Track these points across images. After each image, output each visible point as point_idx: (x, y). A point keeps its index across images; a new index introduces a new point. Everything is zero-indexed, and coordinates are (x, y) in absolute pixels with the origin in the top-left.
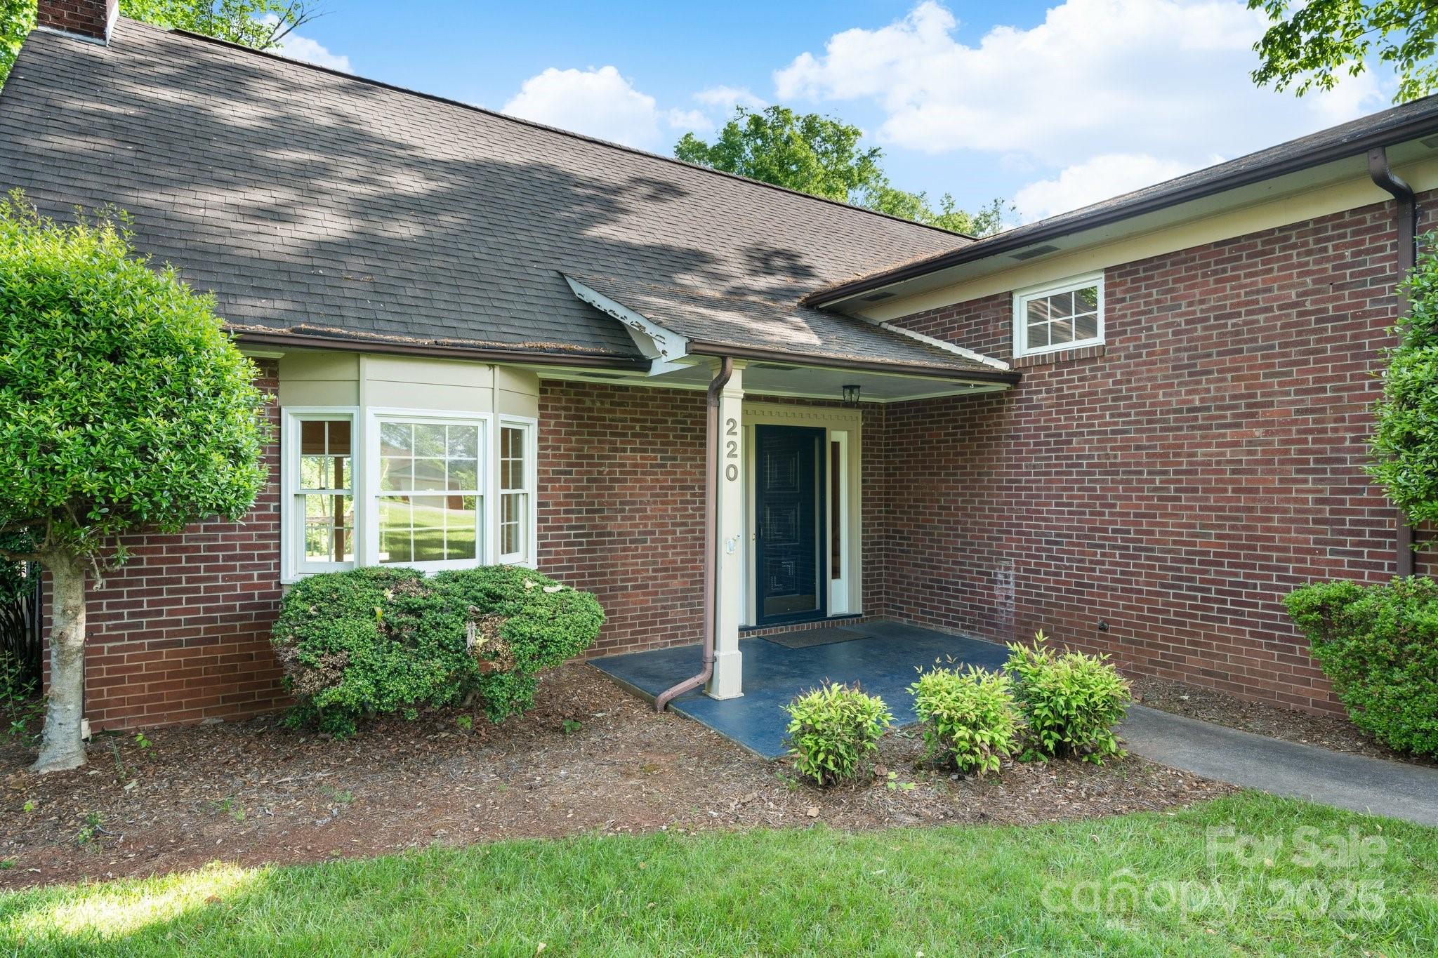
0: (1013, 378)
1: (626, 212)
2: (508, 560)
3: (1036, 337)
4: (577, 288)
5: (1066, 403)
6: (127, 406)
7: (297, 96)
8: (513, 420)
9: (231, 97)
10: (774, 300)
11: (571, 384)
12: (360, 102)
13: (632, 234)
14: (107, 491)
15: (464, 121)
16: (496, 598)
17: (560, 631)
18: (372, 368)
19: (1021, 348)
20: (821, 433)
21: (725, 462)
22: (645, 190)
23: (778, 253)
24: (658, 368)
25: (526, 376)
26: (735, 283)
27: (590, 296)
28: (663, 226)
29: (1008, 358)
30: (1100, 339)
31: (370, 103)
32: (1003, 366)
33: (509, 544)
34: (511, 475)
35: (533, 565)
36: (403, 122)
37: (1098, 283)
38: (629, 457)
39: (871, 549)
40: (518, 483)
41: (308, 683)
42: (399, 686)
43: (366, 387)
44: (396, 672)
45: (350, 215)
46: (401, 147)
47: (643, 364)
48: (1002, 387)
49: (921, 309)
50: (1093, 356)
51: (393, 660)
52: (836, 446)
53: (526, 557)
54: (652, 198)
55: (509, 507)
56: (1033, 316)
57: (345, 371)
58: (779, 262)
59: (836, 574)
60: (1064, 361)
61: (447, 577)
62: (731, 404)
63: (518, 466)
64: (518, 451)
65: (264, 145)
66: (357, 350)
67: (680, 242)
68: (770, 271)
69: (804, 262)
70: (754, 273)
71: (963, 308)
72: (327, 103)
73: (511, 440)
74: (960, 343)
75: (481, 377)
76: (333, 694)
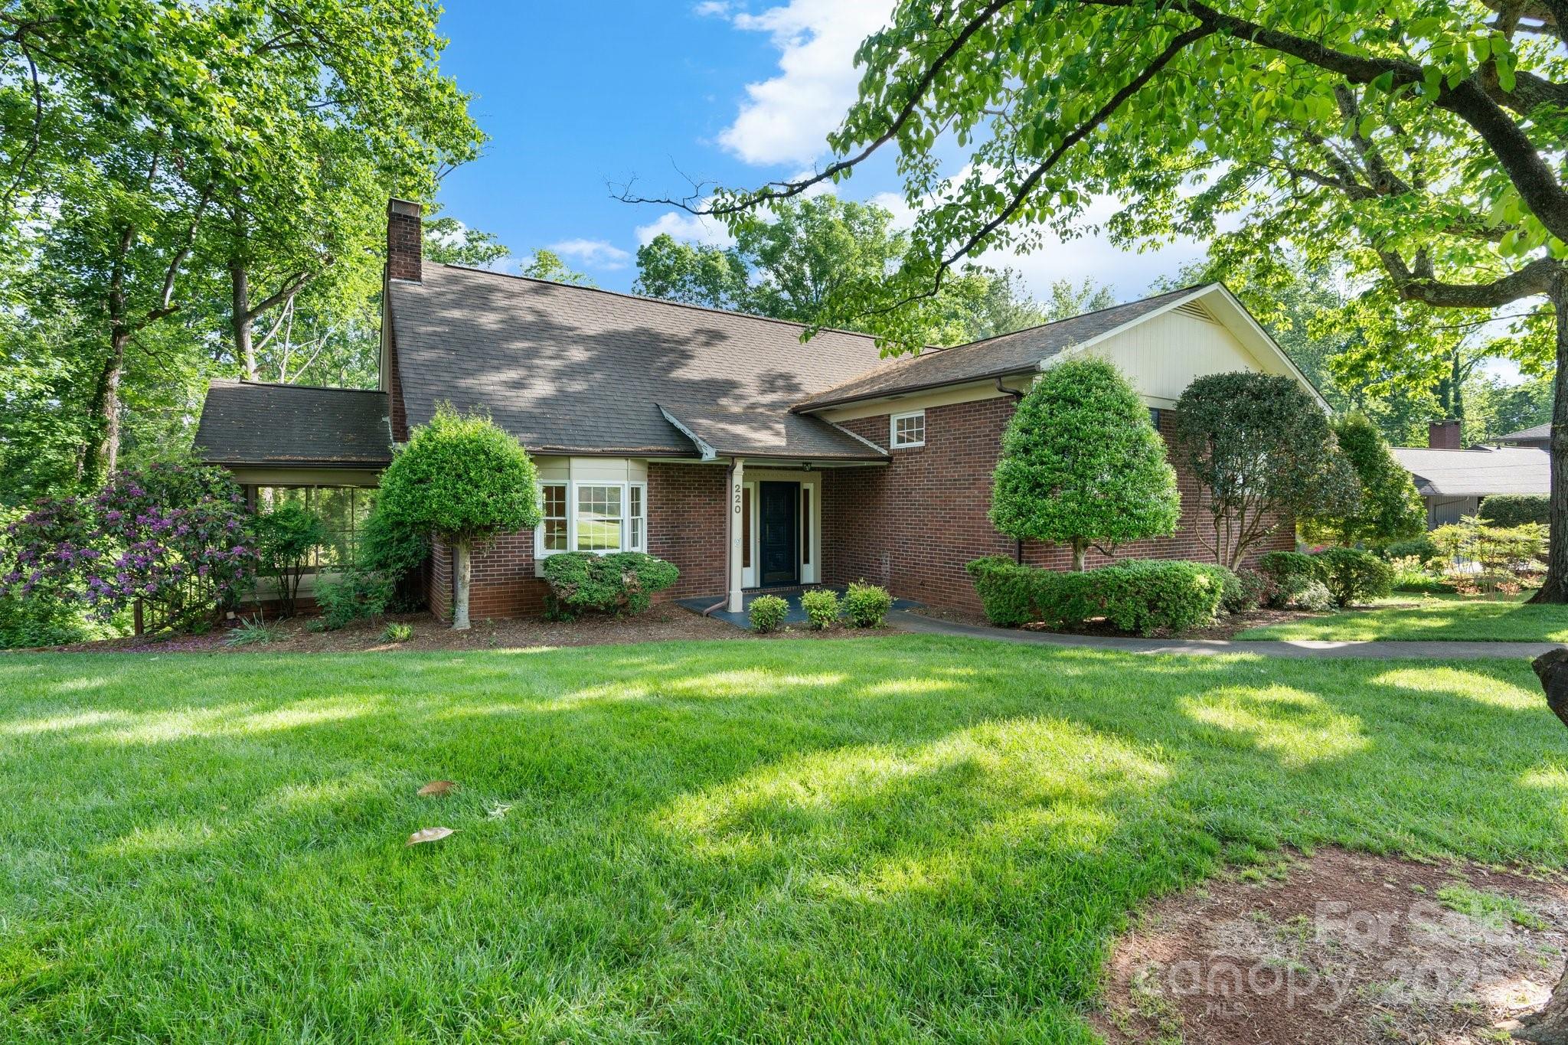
0: (889, 459)
1: (691, 357)
2: (636, 550)
3: (901, 440)
4: (666, 414)
5: (911, 473)
6: (505, 489)
7: (514, 302)
8: (636, 484)
9: (484, 310)
10: (773, 410)
11: (663, 464)
12: (544, 299)
13: (696, 373)
14: (502, 520)
15: (600, 303)
16: (633, 564)
17: (661, 577)
18: (575, 463)
19: (894, 444)
20: (798, 484)
21: (735, 504)
22: (702, 338)
23: (781, 376)
24: (705, 458)
25: (643, 462)
26: (752, 400)
27: (672, 420)
28: (714, 365)
29: (887, 448)
30: (922, 444)
31: (550, 298)
32: (885, 453)
33: (634, 543)
34: (635, 510)
35: (645, 551)
36: (568, 310)
37: (922, 414)
38: (692, 500)
39: (826, 547)
40: (638, 514)
41: (563, 594)
42: (597, 596)
43: (573, 471)
44: (596, 590)
45: (553, 380)
46: (571, 329)
47: (699, 455)
48: (885, 463)
49: (851, 418)
50: (920, 451)
51: (595, 586)
52: (807, 492)
53: (642, 548)
54: (707, 344)
55: (634, 525)
56: (900, 428)
57: (563, 464)
58: (780, 383)
59: (807, 561)
60: (910, 452)
61: (609, 555)
62: (738, 478)
63: (638, 505)
64: (638, 498)
65: (506, 339)
66: (568, 455)
67: (720, 376)
68: (773, 389)
69: (796, 381)
70: (763, 392)
71: (870, 420)
72: (528, 304)
73: (635, 493)
74: (868, 438)
75: (622, 465)
76: (573, 598)
